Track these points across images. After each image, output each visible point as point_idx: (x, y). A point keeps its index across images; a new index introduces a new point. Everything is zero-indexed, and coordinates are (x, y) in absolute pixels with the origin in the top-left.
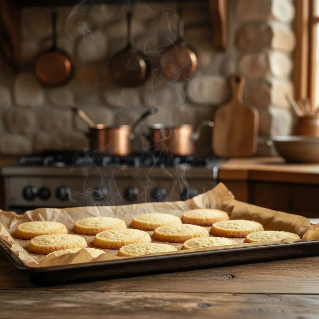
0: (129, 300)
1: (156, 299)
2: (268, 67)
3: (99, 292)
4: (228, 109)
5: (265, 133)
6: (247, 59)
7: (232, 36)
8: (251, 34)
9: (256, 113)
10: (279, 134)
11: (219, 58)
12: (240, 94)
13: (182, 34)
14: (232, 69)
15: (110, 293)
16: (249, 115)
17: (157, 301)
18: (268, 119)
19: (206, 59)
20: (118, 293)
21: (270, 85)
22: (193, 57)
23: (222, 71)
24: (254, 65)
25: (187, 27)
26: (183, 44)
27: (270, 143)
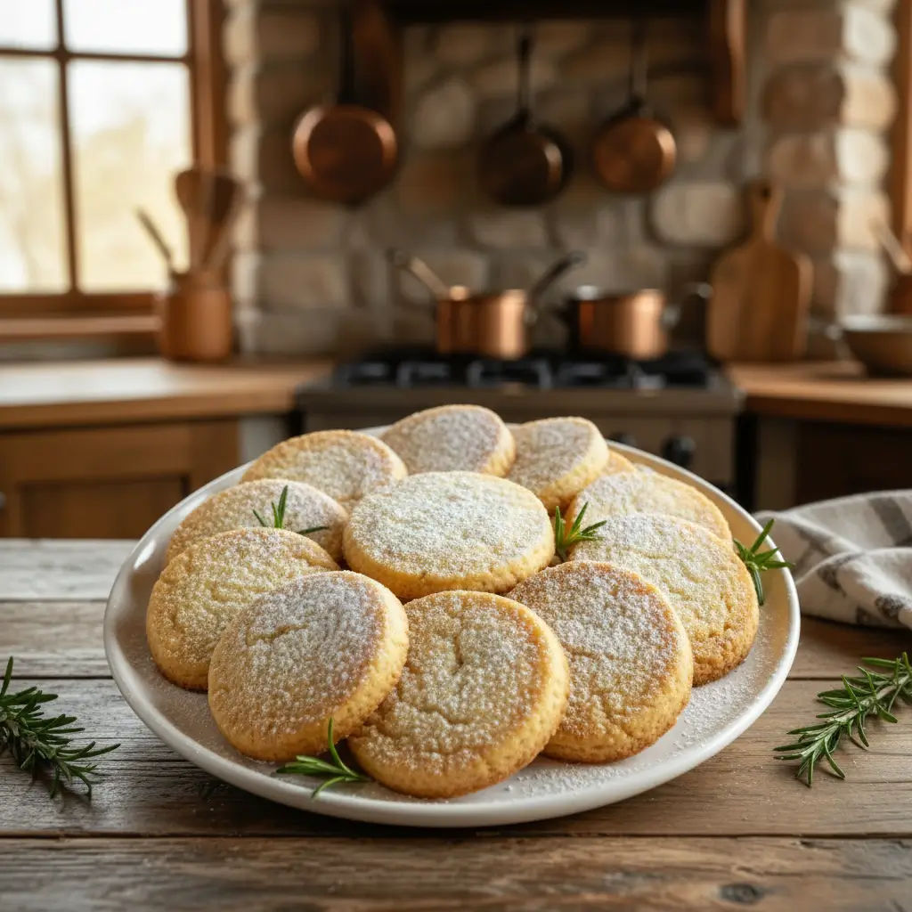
2: (831, 166)
4: (742, 258)
5: (824, 310)
6: (785, 148)
8: (798, 91)
9: (806, 269)
11: (725, 142)
12: (770, 224)
13: (641, 87)
14: (752, 167)
16: (788, 272)
18: (831, 279)
19: (698, 143)
21: (835, 204)
22: (666, 141)
23: (731, 171)
24: (803, 159)
25: (655, 73)
26: (646, 111)
27: (833, 333)
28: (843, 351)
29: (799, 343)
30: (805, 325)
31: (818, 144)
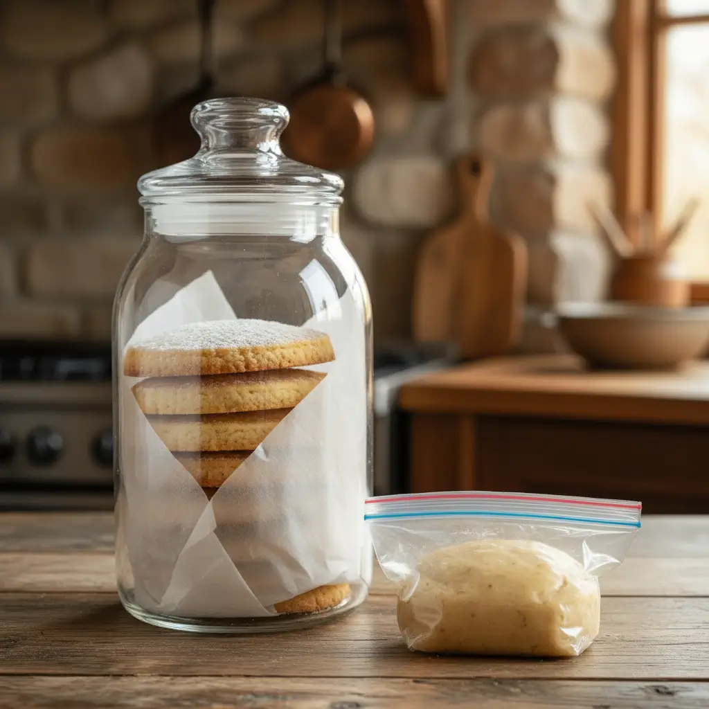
0: (176, 695)
1: (239, 693)
2: (547, 139)
3: (108, 679)
4: (451, 240)
5: (540, 296)
6: (498, 117)
7: (461, 63)
8: (508, 56)
9: (520, 250)
10: (574, 298)
11: (430, 114)
12: (481, 204)
13: (335, 53)
14: (460, 139)
15: (134, 679)
16: (502, 254)
17: (240, 697)
18: (549, 262)
19: (399, 115)
20: (154, 679)
21: (551, 181)
22: (363, 112)
23: (437, 144)
24: (515, 131)
25: (350, 39)
26: (340, 80)
27: (548, 320)
28: (559, 343)
29: (516, 334)
30: (520, 312)
31: (532, 115)
